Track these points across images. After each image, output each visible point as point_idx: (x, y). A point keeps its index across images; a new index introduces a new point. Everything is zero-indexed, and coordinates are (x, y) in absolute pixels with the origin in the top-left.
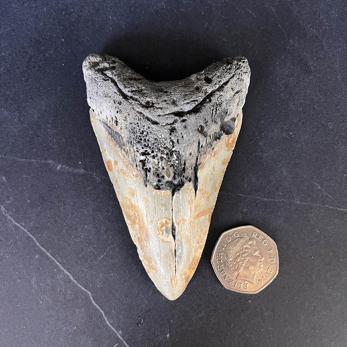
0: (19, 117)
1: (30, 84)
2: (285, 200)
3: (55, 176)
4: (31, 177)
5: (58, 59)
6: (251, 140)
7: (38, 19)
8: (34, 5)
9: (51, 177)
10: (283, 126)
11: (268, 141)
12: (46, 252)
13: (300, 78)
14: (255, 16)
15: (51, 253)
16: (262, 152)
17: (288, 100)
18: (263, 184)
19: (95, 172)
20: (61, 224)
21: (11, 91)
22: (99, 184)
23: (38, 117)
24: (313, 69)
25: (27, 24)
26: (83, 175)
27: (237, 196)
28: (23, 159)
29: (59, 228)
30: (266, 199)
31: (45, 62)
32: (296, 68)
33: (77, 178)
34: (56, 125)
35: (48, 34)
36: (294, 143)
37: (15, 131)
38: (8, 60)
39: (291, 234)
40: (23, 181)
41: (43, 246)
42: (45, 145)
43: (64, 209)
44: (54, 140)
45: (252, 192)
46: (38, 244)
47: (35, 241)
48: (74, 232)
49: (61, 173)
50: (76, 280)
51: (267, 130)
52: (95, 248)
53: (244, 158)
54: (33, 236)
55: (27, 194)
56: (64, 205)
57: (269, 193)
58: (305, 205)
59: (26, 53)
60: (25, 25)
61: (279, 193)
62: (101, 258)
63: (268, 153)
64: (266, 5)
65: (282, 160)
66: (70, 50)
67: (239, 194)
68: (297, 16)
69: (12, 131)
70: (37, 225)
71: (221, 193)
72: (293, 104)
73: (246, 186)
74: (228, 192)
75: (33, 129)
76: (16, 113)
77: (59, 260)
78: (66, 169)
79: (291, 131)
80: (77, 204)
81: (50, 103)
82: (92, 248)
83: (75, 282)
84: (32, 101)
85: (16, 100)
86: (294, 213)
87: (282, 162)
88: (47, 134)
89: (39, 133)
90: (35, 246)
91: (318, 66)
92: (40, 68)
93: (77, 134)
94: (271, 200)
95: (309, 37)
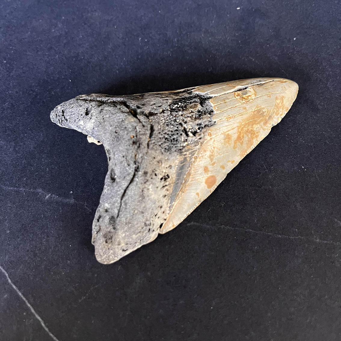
0: (14, 147)
1: (31, 117)
2: (302, 238)
3: (42, 206)
4: (16, 206)
5: (63, 96)
6: (260, 173)
7: (49, 64)
8: (47, 53)
9: (37, 206)
10: (293, 160)
11: (278, 175)
12: (18, 291)
13: (308, 115)
14: (259, 63)
15: (23, 292)
16: (272, 185)
17: (297, 135)
18: (276, 219)
19: (87, 202)
20: (41, 258)
21: (12, 124)
22: (89, 215)
23: (34, 148)
24: (320, 107)
25: (38, 68)
26: (72, 205)
27: (246, 232)
28: (11, 187)
29: (37, 263)
30: (280, 236)
31: (50, 99)
32: (302, 106)
33: (65, 208)
34: (51, 155)
35: (57, 76)
36: (307, 177)
37: (8, 160)
38: (13, 97)
39: (313, 278)
40: (6, 210)
41: (15, 284)
42: (37, 174)
43: (47, 241)
44: (48, 169)
45: (263, 227)
46: (10, 281)
47: (7, 276)
48: (54, 267)
49: (49, 202)
50: (47, 327)
51: (276, 163)
52: (76, 287)
53: (253, 191)
54: (6, 271)
55: (8, 223)
56: (48, 236)
57: (283, 229)
58: (326, 244)
59: (34, 91)
60: (36, 68)
61: (295, 229)
62: (82, 300)
63: (278, 186)
64: (268, 55)
65: (295, 195)
66: (75, 89)
67: (248, 230)
68: (299, 64)
69: (5, 160)
70: (12, 259)
71: (227, 228)
72: (302, 139)
73: (256, 221)
74: (235, 227)
75: (27, 158)
76: (13, 144)
77: (32, 301)
78: (55, 198)
79: (302, 165)
80: (61, 236)
81: (48, 134)
82: (73, 287)
83: (47, 329)
84: (31, 132)
85: (14, 131)
86: (314, 253)
87: (296, 196)
88: (41, 163)
89: (32, 162)
90: (6, 283)
91: (325, 105)
92: (44, 103)
93: (72, 164)
94: (285, 236)
95: (314, 81)
